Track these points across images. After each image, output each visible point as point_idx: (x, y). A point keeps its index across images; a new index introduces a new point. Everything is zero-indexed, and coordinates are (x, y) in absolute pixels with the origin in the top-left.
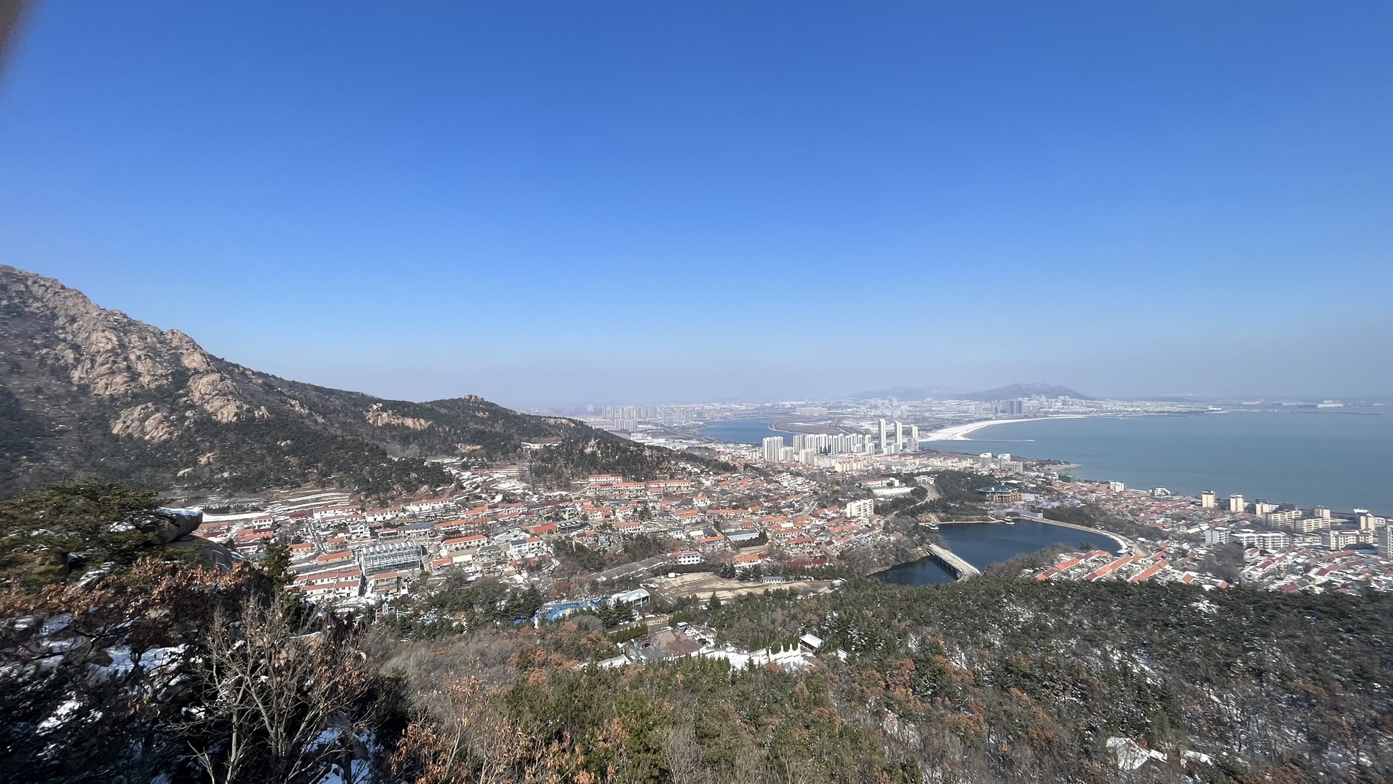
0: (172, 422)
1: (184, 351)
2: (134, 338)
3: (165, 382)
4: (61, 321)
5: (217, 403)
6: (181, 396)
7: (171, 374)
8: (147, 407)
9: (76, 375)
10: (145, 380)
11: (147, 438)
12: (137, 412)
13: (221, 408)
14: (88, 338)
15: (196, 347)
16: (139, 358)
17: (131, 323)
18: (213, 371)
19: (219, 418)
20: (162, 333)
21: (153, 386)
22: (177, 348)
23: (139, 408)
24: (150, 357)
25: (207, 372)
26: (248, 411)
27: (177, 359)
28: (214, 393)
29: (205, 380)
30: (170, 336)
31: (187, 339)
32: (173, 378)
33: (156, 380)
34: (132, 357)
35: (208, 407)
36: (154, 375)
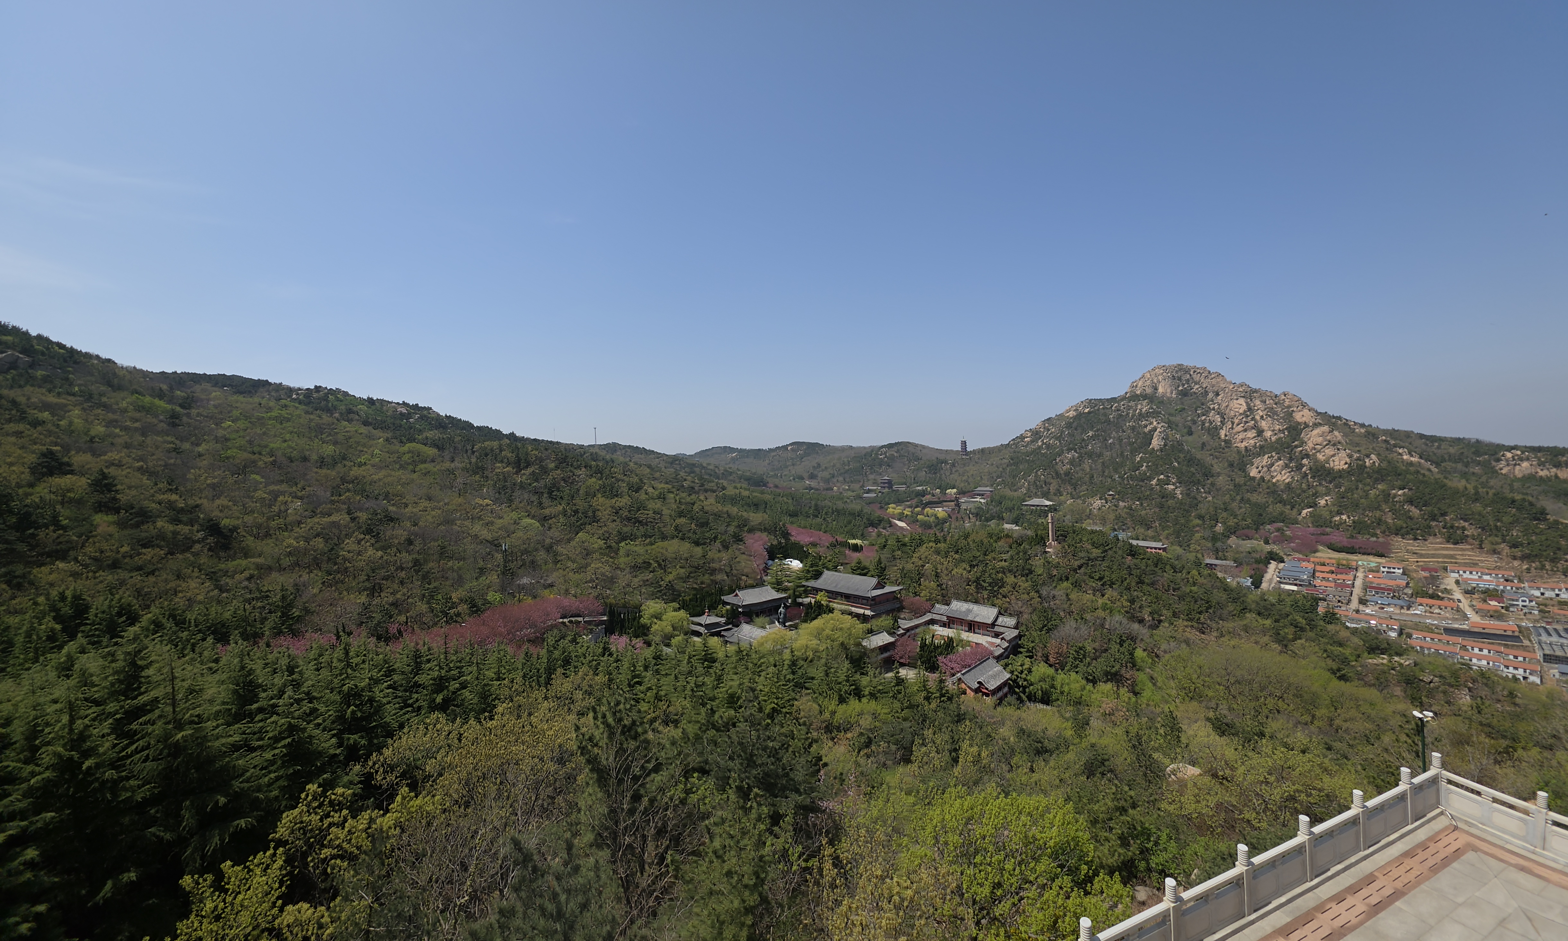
0: (1292, 468)
1: (1295, 409)
2: (1258, 402)
3: (1282, 435)
4: (1211, 395)
5: (1329, 451)
6: (1296, 447)
7: (1286, 429)
8: (1272, 456)
9: (1222, 433)
10: (1268, 434)
11: (1274, 481)
12: (1265, 460)
13: (1334, 455)
14: (1227, 406)
15: (1304, 405)
16: (1262, 417)
17: (1256, 391)
18: (1320, 424)
19: (1332, 465)
20: (1276, 396)
21: (1273, 439)
22: (1289, 407)
23: (1266, 456)
24: (1269, 416)
25: (1316, 425)
26: (1358, 459)
27: (1290, 415)
28: (1325, 443)
29: (1315, 432)
30: (1283, 397)
31: (1296, 399)
32: (1289, 432)
33: (1276, 434)
34: (1258, 417)
35: (1320, 456)
36: (1273, 431)
